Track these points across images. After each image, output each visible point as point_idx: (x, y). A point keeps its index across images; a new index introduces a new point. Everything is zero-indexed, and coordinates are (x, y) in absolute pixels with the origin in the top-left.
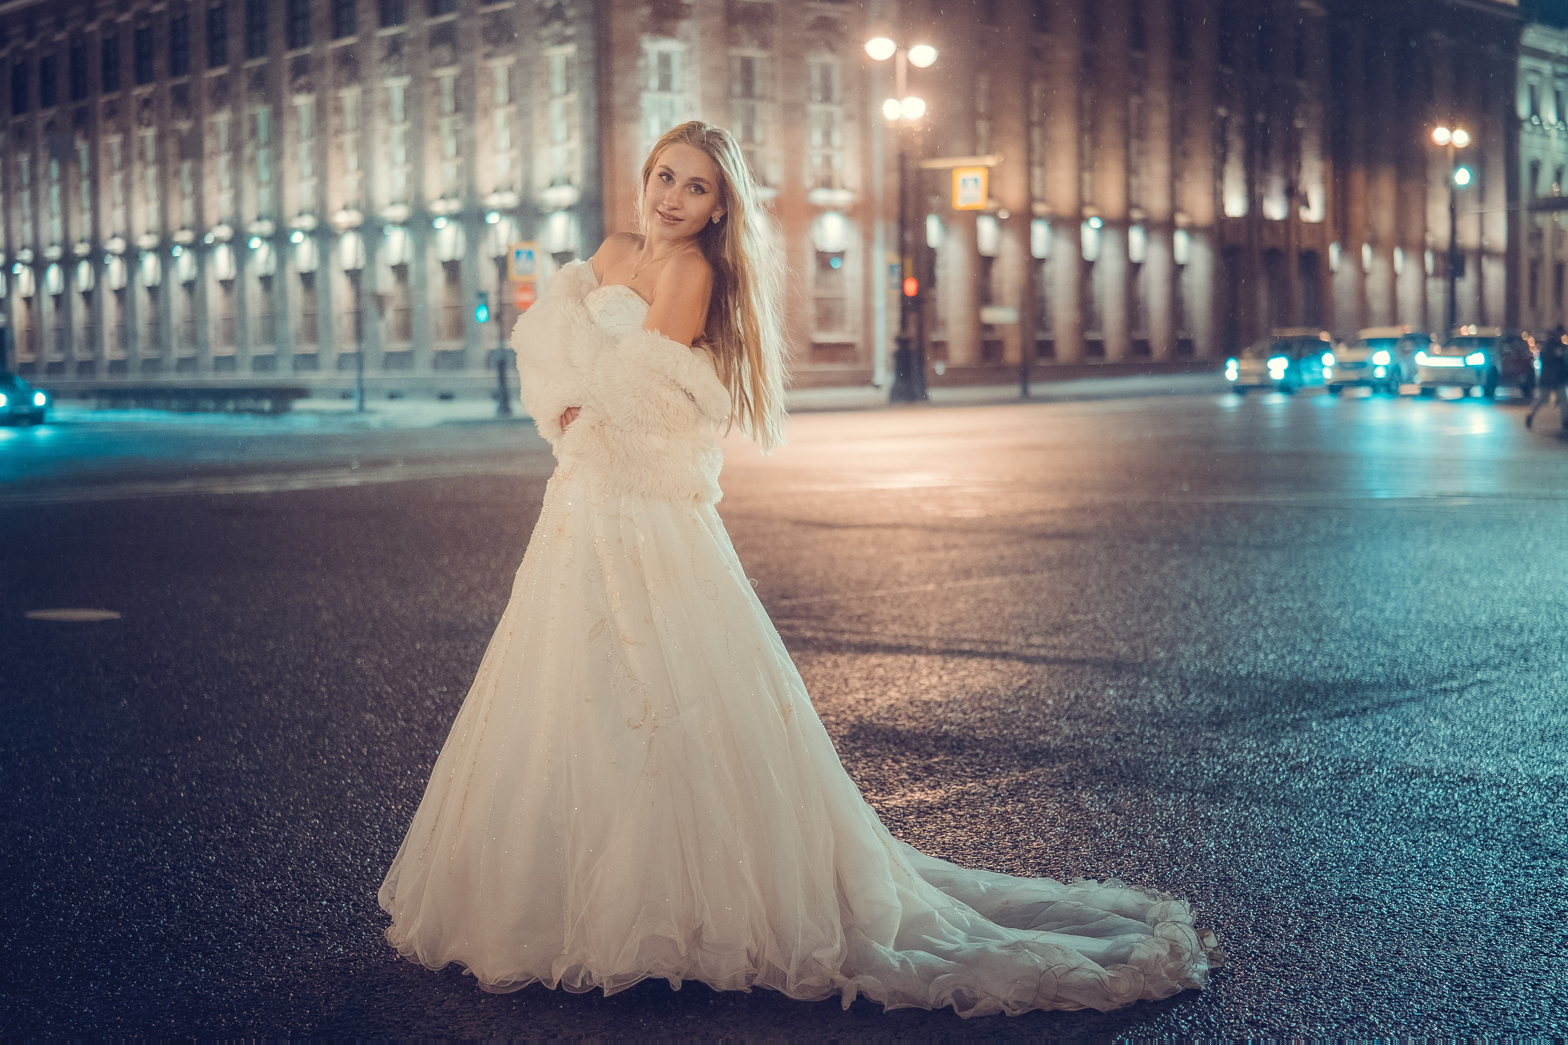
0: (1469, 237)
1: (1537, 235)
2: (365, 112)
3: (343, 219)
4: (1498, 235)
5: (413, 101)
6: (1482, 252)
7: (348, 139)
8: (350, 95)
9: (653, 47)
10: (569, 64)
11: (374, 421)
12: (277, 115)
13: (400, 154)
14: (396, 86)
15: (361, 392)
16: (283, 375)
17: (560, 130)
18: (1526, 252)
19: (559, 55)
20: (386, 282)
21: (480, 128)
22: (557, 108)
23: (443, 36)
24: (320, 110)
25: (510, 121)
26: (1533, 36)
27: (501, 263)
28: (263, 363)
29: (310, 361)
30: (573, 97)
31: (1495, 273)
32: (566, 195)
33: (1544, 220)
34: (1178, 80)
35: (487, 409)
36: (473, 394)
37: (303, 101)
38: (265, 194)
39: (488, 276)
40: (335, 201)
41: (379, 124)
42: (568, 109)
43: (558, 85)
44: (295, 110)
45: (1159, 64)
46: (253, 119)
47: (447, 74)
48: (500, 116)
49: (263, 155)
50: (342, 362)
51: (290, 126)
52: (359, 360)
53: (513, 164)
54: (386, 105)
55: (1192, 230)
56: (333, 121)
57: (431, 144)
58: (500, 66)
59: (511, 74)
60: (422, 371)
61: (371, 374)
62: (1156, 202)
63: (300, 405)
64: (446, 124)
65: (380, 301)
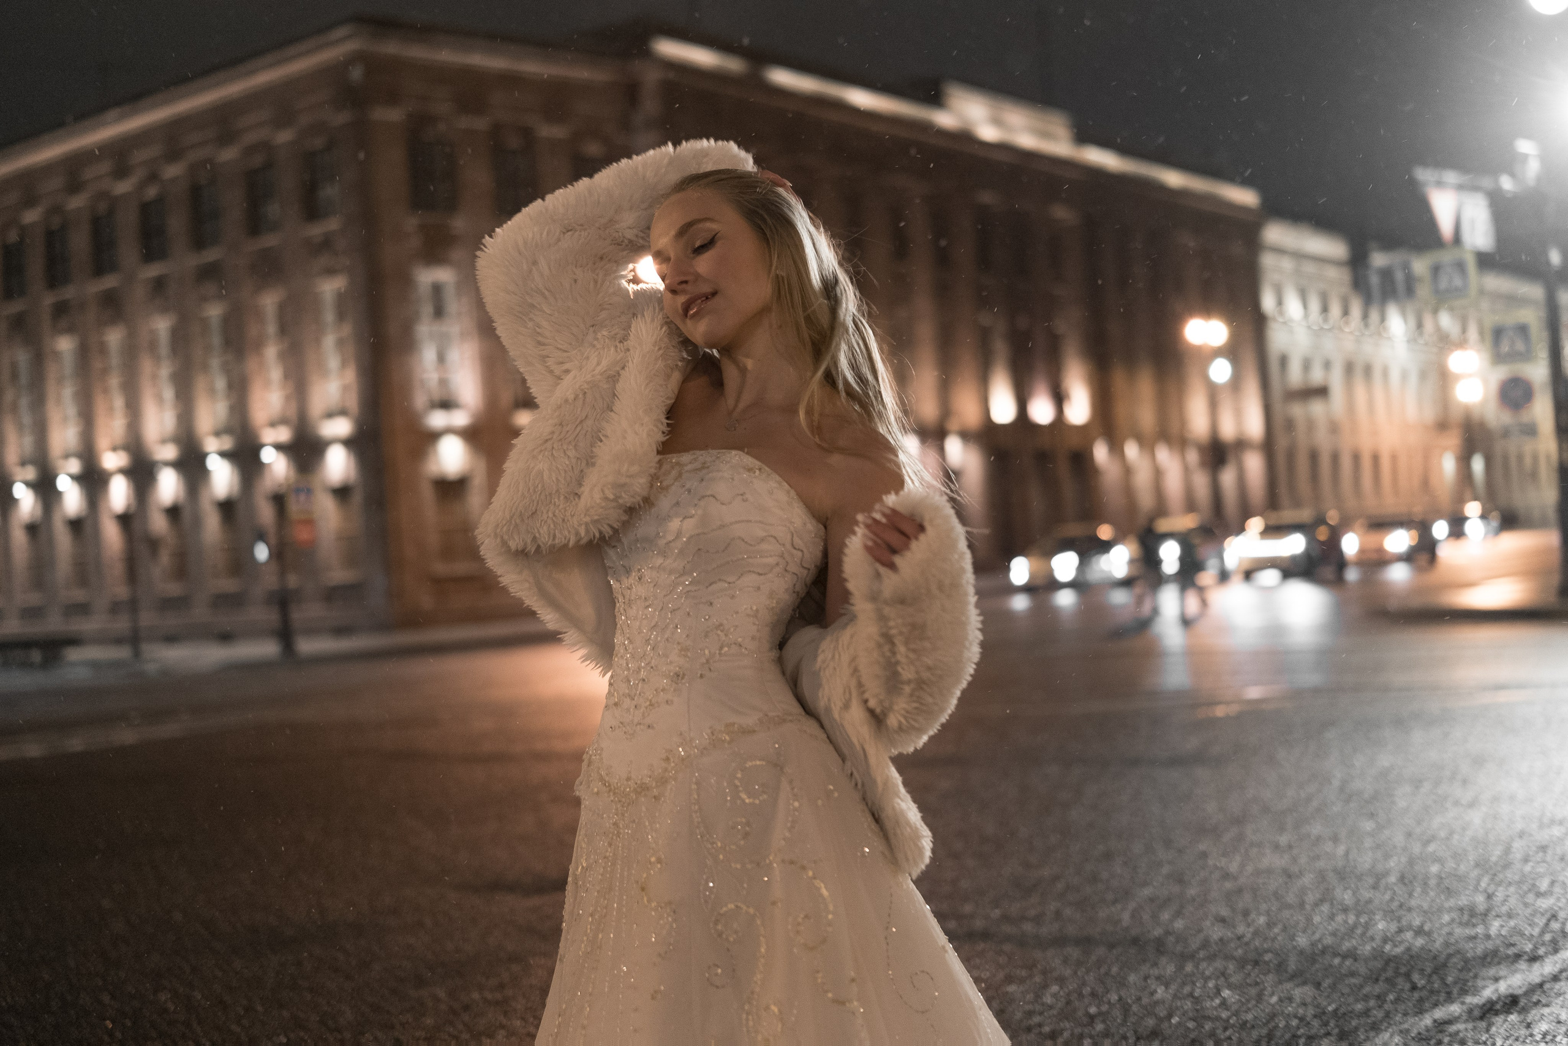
0: (1228, 430)
1: (1290, 425)
2: (131, 354)
3: (112, 460)
4: (1254, 425)
5: (180, 340)
6: (1241, 444)
7: (114, 381)
8: (114, 337)
9: (428, 276)
10: (341, 299)
11: (151, 668)
12: (39, 359)
13: (169, 393)
14: (162, 325)
15: (134, 639)
16: (54, 624)
17: (333, 361)
18: (1282, 443)
19: (330, 288)
20: (159, 524)
21: (251, 364)
22: (329, 341)
23: (209, 273)
24: (84, 354)
25: (282, 356)
26: (1275, 234)
27: (279, 500)
28: (32, 613)
29: (82, 609)
30: (347, 329)
31: (1254, 464)
32: (341, 427)
33: (1297, 410)
34: (943, 291)
35: (267, 649)
36: (253, 633)
37: (65, 344)
38: (28, 442)
39: (266, 513)
40: (103, 441)
41: (146, 365)
42: (340, 343)
43: (329, 316)
44: (57, 355)
45: (921, 274)
46: (14, 366)
47: (214, 311)
48: (271, 352)
49: (24, 402)
50: (115, 608)
51: (52, 371)
52: (133, 605)
53: (287, 398)
54: (153, 346)
55: (966, 436)
56: (97, 364)
57: (200, 384)
58: (269, 301)
59: (282, 308)
60: (200, 613)
61: (147, 618)
62: (928, 409)
63: (74, 655)
64: (215, 362)
65: (153, 544)
